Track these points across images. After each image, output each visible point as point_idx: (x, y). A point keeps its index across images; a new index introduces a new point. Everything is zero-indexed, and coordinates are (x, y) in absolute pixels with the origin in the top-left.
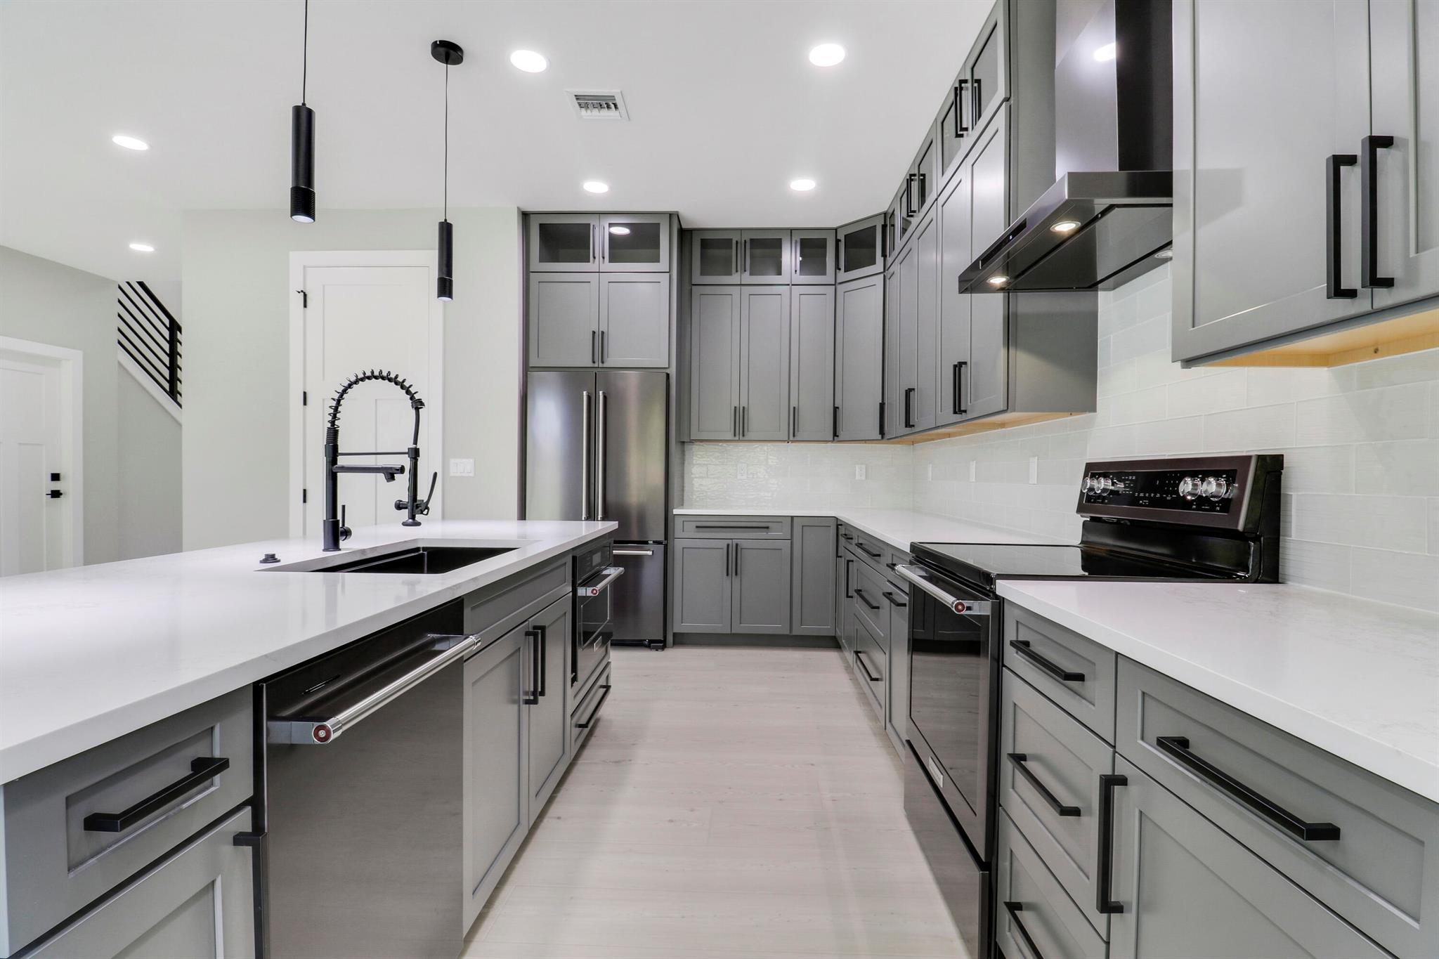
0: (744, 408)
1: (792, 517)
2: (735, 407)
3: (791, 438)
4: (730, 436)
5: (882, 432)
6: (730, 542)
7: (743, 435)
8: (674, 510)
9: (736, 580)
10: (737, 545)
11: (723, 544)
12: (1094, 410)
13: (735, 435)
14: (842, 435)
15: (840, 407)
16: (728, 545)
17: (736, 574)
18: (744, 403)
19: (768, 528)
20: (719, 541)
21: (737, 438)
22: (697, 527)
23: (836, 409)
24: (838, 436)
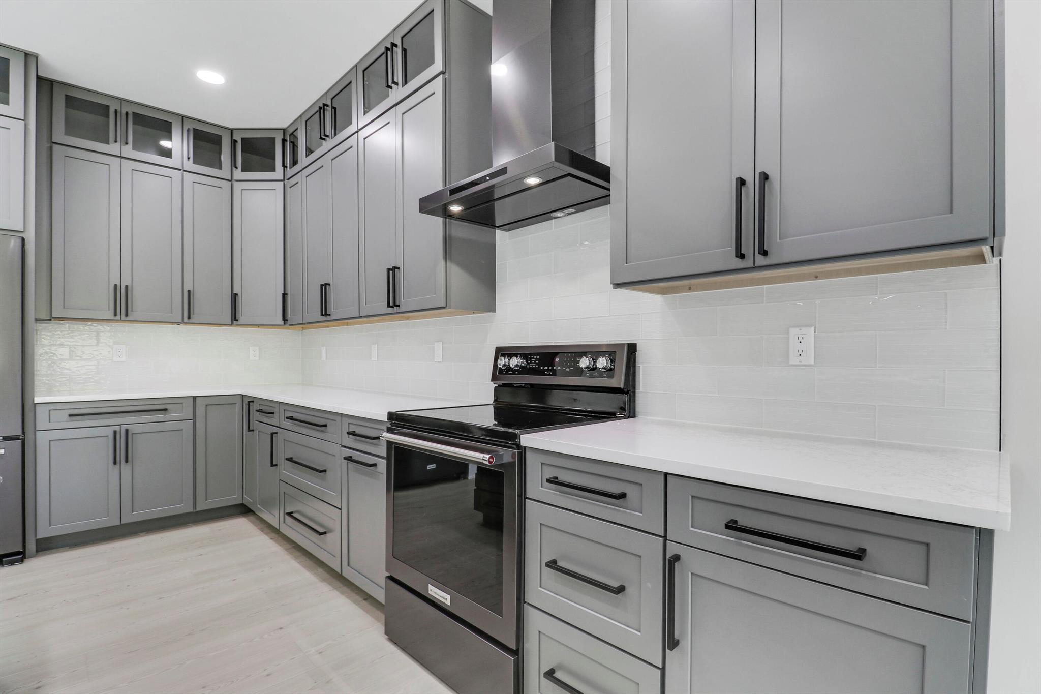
0: (127, 287)
1: (195, 398)
2: (116, 286)
3: (186, 320)
4: (109, 315)
5: (285, 320)
6: (117, 428)
7: (127, 315)
8: (35, 398)
9: (126, 469)
10: (127, 431)
11: (109, 432)
12: (494, 311)
13: (115, 315)
14: (242, 319)
15: (240, 294)
16: (115, 432)
17: (127, 461)
18: (126, 281)
19: (166, 410)
20: (104, 429)
21: (118, 317)
22: (70, 415)
23: (234, 297)
24: (237, 320)
